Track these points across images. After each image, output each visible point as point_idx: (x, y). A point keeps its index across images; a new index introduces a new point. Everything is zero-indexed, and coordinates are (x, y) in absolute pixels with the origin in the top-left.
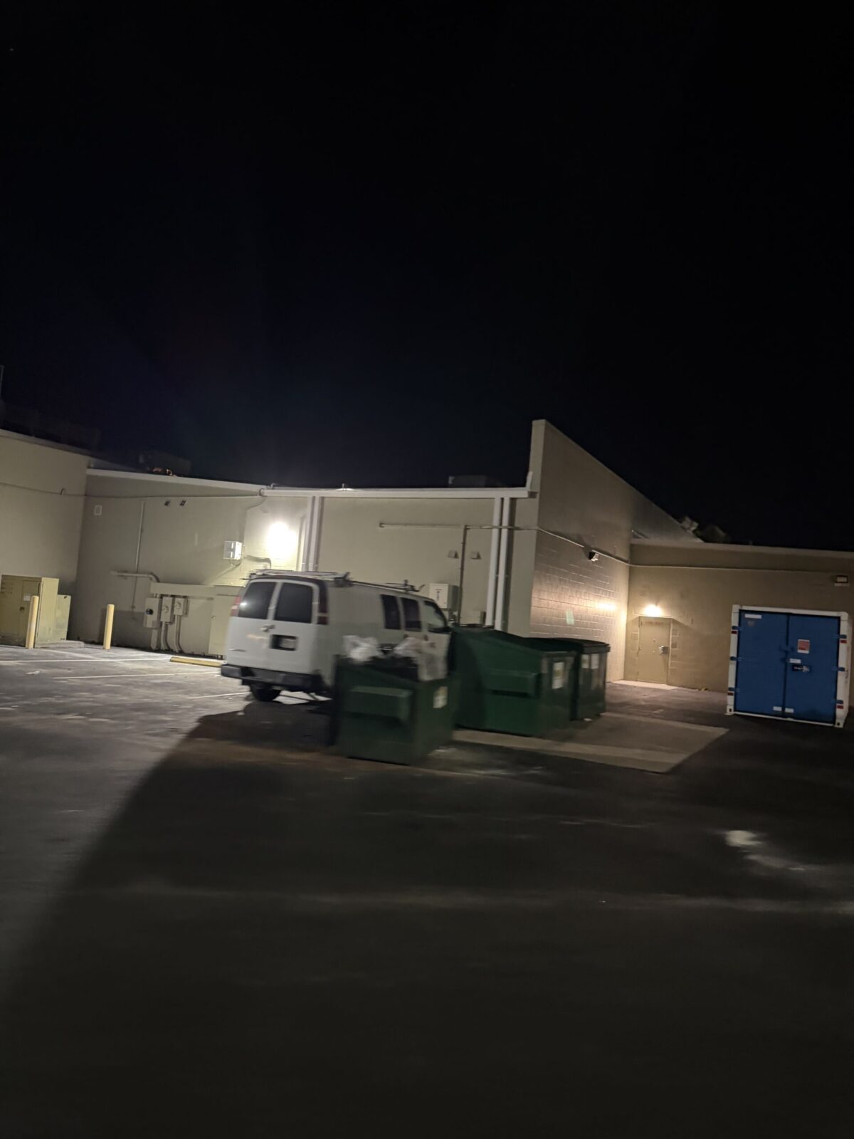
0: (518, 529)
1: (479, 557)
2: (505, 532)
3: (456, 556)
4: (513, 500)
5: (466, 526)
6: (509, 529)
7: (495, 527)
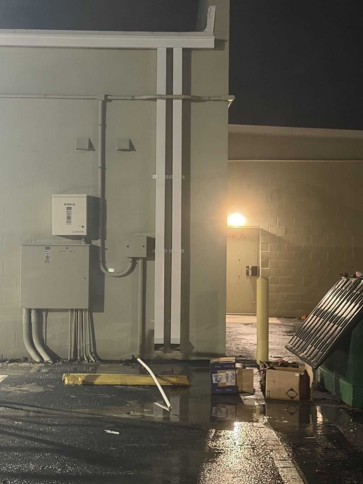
0: (199, 100)
1: (132, 148)
2: (177, 105)
3: (91, 147)
4: (187, 52)
5: (106, 96)
6: (184, 101)
7: (161, 97)
